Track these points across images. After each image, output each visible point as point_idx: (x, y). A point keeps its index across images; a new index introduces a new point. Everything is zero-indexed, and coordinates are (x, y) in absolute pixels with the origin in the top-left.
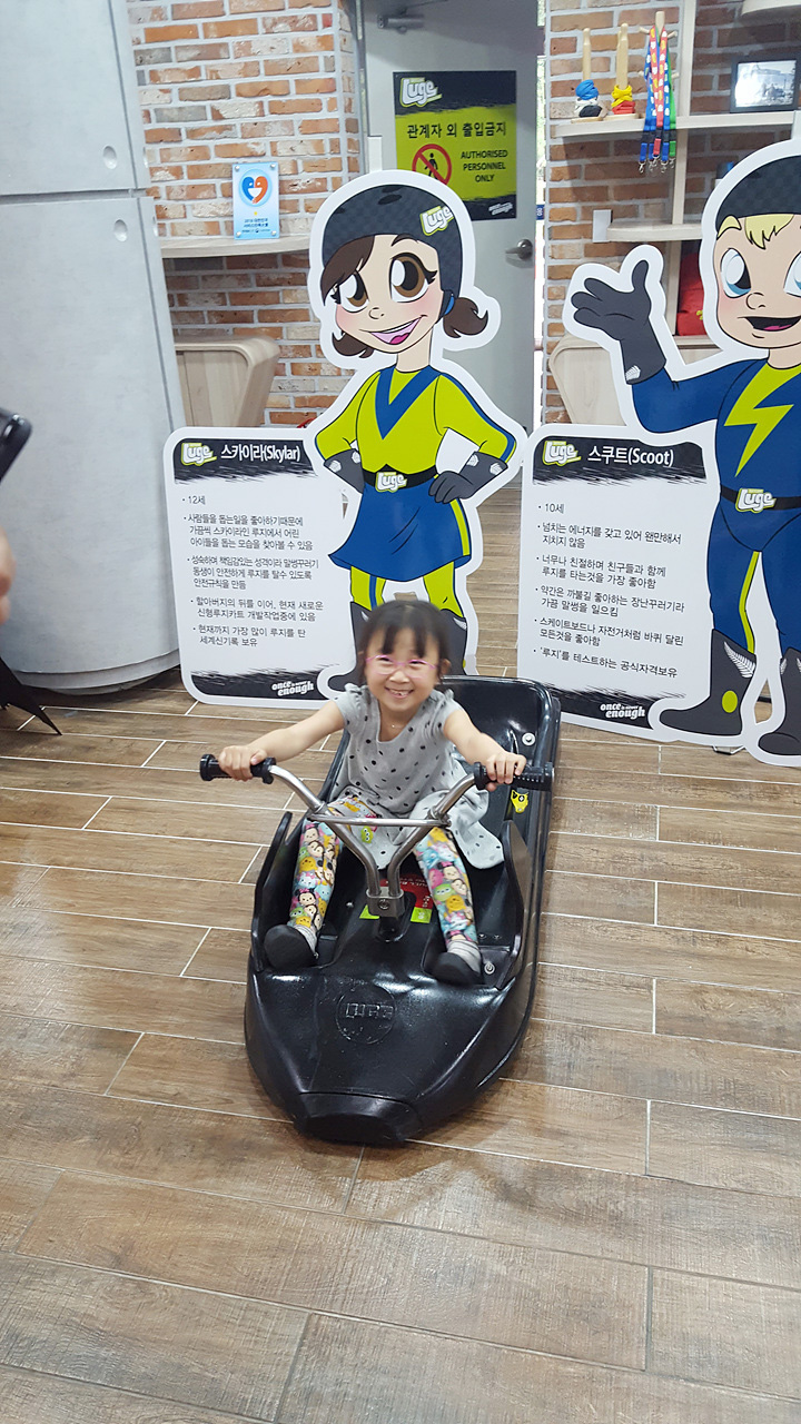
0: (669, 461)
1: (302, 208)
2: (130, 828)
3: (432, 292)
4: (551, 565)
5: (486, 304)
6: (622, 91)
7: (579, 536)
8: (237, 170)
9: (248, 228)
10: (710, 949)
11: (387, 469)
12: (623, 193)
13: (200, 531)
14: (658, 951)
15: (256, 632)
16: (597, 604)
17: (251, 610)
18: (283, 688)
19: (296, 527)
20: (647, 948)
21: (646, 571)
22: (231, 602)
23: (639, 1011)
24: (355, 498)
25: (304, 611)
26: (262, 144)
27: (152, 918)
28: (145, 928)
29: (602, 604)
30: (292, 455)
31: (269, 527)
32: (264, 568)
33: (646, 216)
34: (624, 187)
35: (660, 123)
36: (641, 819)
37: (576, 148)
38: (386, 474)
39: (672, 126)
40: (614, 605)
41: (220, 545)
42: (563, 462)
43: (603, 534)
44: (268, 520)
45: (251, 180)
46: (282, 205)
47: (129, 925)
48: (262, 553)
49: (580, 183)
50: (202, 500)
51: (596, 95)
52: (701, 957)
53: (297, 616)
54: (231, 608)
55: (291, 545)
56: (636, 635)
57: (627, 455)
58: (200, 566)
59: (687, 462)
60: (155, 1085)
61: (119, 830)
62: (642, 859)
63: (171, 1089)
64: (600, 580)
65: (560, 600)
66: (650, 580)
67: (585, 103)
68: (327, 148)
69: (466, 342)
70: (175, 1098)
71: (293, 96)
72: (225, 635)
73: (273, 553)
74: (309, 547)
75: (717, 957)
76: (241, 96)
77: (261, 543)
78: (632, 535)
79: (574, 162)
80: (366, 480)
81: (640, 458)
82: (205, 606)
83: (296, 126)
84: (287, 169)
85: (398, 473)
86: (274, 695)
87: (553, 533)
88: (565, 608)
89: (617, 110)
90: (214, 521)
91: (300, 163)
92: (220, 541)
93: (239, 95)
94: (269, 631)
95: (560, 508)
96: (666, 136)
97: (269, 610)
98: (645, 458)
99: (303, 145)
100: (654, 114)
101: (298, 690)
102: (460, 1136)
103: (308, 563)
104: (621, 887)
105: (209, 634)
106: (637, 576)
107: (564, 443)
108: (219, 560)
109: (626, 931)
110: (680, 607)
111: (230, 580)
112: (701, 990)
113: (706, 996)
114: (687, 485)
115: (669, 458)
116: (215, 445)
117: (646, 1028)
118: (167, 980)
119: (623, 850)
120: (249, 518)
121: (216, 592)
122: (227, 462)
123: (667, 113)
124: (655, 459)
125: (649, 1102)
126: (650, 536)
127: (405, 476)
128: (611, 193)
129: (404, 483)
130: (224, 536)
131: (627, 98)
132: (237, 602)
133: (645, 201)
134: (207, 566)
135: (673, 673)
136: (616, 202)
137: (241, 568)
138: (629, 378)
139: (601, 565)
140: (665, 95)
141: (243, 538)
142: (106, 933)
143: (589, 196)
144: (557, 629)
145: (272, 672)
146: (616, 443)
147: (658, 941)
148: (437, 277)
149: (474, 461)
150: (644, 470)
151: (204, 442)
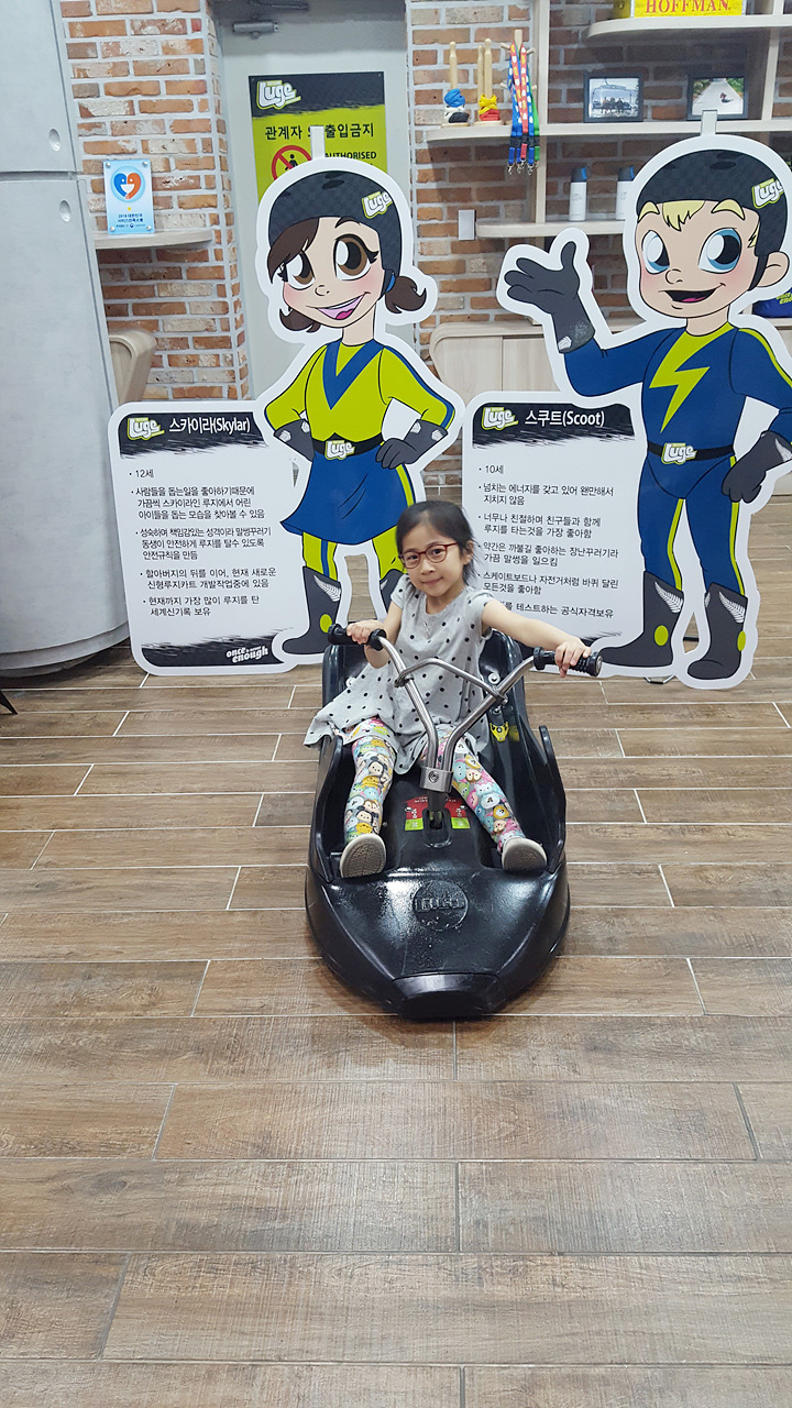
0: (600, 421)
1: (175, 205)
2: (125, 790)
3: (375, 271)
4: (493, 523)
5: (424, 283)
6: (487, 100)
7: (518, 494)
8: (108, 167)
9: (122, 223)
10: (698, 837)
11: (335, 437)
12: (486, 194)
13: (149, 504)
14: (657, 843)
15: (209, 601)
16: (537, 556)
17: (203, 579)
18: (237, 655)
19: (248, 496)
20: (645, 842)
21: (582, 523)
22: (183, 573)
23: (655, 891)
24: (305, 466)
25: (257, 578)
26: (134, 142)
27: (179, 864)
28: (174, 873)
29: (543, 555)
30: (241, 426)
31: (220, 497)
32: (216, 537)
33: (507, 216)
34: (487, 190)
35: (525, 130)
36: (605, 741)
37: (441, 152)
38: (335, 442)
39: (536, 133)
40: (554, 556)
41: (170, 517)
42: (501, 427)
43: (541, 491)
44: (218, 491)
45: (124, 177)
46: (156, 202)
47: (158, 872)
48: (214, 523)
49: (445, 185)
50: (150, 473)
51: (463, 103)
52: (694, 844)
53: (251, 583)
54: (183, 579)
55: (243, 514)
56: (575, 582)
57: (562, 418)
58: (149, 538)
59: (617, 421)
60: (239, 1001)
61: (112, 791)
62: (616, 772)
63: (256, 1002)
64: (540, 533)
65: (502, 555)
66: (586, 531)
67: (455, 110)
68: (200, 147)
69: (407, 317)
70: (262, 1009)
71: (164, 97)
72: (176, 606)
73: (225, 523)
74: (261, 515)
75: (705, 842)
76: (110, 94)
77: (213, 513)
78: (568, 491)
79: (439, 166)
80: (314, 449)
81: (573, 420)
82: (156, 579)
83: (167, 126)
84: (160, 167)
85: (346, 441)
86: (229, 662)
87: (493, 493)
88: (508, 561)
89: (484, 117)
90: (163, 494)
91: (172, 161)
92: (170, 513)
93: (108, 93)
94: (222, 600)
95: (500, 469)
96: (532, 141)
97: (222, 578)
98: (578, 420)
99: (176, 145)
100: (520, 121)
101: (252, 656)
102: (536, 1005)
103: (260, 531)
104: (606, 796)
105: (160, 606)
106: (574, 527)
107: (502, 409)
108: (169, 531)
109: (623, 830)
110: (614, 553)
111: (181, 551)
112: (701, 869)
113: (707, 874)
114: (618, 443)
115: (600, 419)
116: (163, 419)
117: (666, 903)
118: (216, 914)
119: (598, 767)
120: (199, 490)
121: (167, 564)
122: (176, 435)
123: (531, 121)
124: (587, 420)
125: (688, 960)
126: (585, 490)
127: (353, 444)
128: (474, 194)
129: (352, 450)
130: (174, 508)
131: (493, 106)
132: (188, 573)
133: (505, 202)
134: (157, 538)
135: (609, 613)
136: (478, 203)
137: (193, 538)
138: (561, 348)
139: (541, 519)
140: (528, 104)
141: (193, 509)
142: (138, 882)
143: (454, 197)
144: (500, 581)
145: (226, 639)
146: (551, 407)
147: (652, 835)
148: (379, 257)
149: (417, 429)
150: (577, 431)
151: (151, 416)
